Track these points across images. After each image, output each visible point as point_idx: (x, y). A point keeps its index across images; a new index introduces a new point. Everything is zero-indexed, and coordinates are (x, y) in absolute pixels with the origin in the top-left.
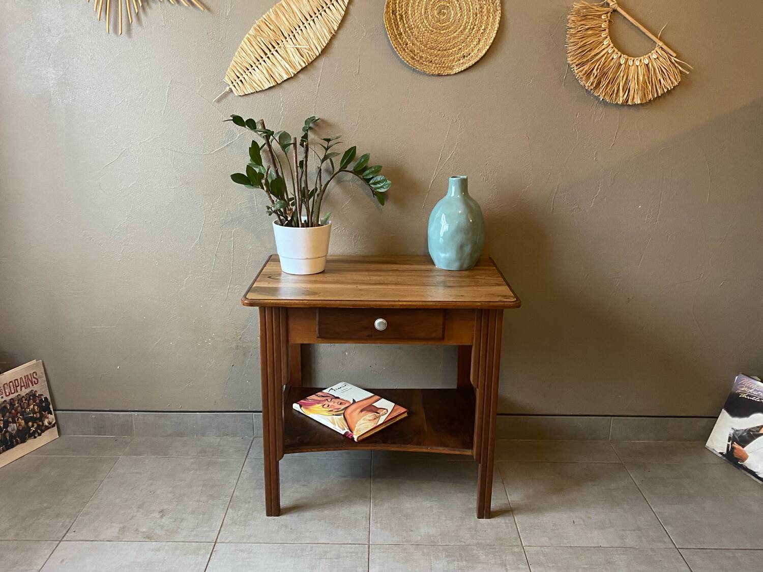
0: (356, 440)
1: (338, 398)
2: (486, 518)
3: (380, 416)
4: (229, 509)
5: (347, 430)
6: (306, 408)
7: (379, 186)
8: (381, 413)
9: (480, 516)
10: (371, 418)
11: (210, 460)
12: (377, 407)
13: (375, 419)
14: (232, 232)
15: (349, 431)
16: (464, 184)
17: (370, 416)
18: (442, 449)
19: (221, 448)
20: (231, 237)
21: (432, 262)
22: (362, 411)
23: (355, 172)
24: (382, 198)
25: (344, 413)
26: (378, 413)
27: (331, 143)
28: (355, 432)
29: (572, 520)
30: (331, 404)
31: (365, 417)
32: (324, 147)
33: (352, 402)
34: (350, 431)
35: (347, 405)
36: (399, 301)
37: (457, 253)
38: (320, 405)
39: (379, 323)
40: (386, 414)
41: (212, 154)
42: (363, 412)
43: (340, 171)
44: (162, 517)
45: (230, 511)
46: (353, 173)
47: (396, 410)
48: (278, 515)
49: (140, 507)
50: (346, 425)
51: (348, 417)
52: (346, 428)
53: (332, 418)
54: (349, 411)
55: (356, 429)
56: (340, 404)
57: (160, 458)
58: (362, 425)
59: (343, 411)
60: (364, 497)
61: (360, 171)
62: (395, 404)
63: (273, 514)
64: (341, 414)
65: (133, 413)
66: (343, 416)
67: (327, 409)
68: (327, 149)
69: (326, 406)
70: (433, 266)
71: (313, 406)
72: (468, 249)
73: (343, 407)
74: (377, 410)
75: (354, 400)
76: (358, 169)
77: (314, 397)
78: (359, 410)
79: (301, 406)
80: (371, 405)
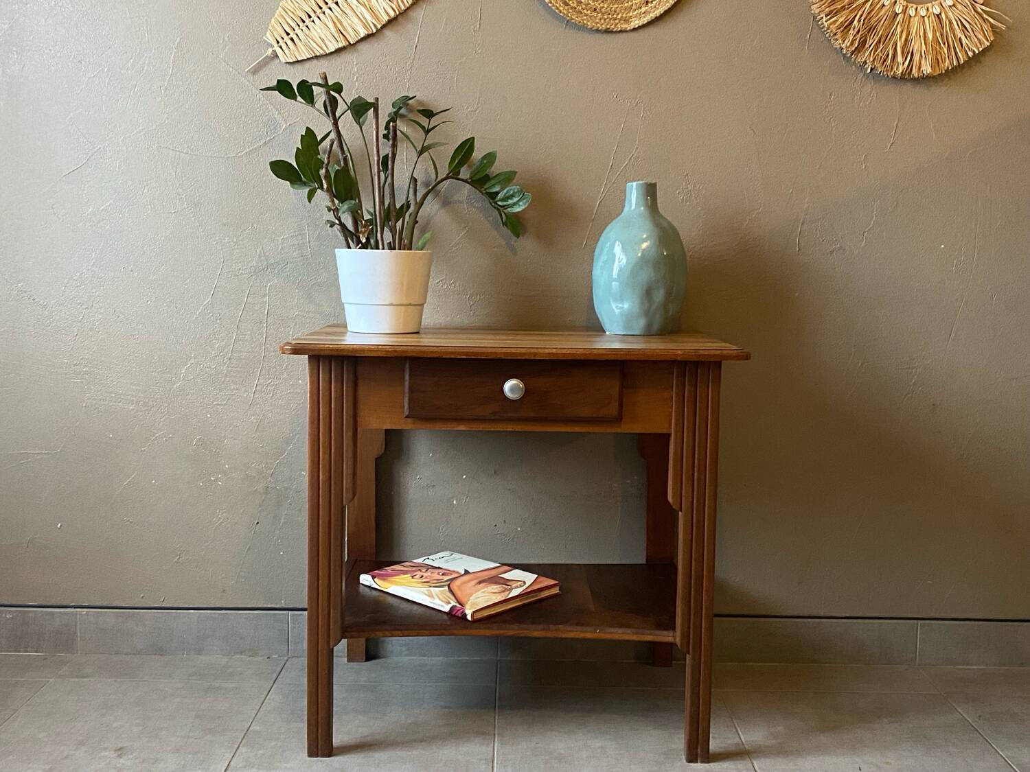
0: (469, 618)
1: (439, 568)
2: (702, 762)
3: (511, 589)
4: (240, 748)
5: (453, 603)
6: (385, 581)
7: (510, 202)
8: (514, 585)
9: (692, 759)
10: (496, 591)
11: (211, 685)
12: (507, 578)
14: (266, 286)
15: (457, 605)
16: (651, 191)
17: (496, 588)
18: (620, 631)
19: (230, 670)
20: (265, 296)
22: (480, 583)
23: (472, 181)
24: (516, 225)
25: (449, 585)
26: (508, 585)
27: (434, 121)
28: (467, 606)
29: (857, 766)
31: (486, 589)
32: (423, 128)
33: (463, 572)
34: (460, 604)
35: (456, 575)
36: (545, 348)
37: (642, 303)
38: (407, 576)
39: (511, 387)
40: (521, 586)
41: (239, 157)
42: (483, 584)
43: (447, 177)
44: (120, 756)
45: (243, 749)
46: (468, 183)
48: (329, 756)
49: (81, 743)
50: (453, 598)
51: (455, 589)
52: (451, 602)
53: (428, 591)
54: (458, 582)
55: (469, 602)
56: (443, 575)
57: (121, 681)
58: (480, 598)
60: (484, 734)
61: (480, 181)
62: (539, 575)
63: (320, 753)
64: (445, 585)
65: (78, 610)
66: (447, 588)
67: (420, 581)
68: (427, 132)
69: (417, 577)
70: (603, 332)
71: (396, 577)
72: (659, 295)
73: (447, 578)
74: (507, 582)
75: (466, 570)
76: (477, 177)
77: (397, 567)
78: (476, 581)
79: (373, 577)
80: (495, 577)
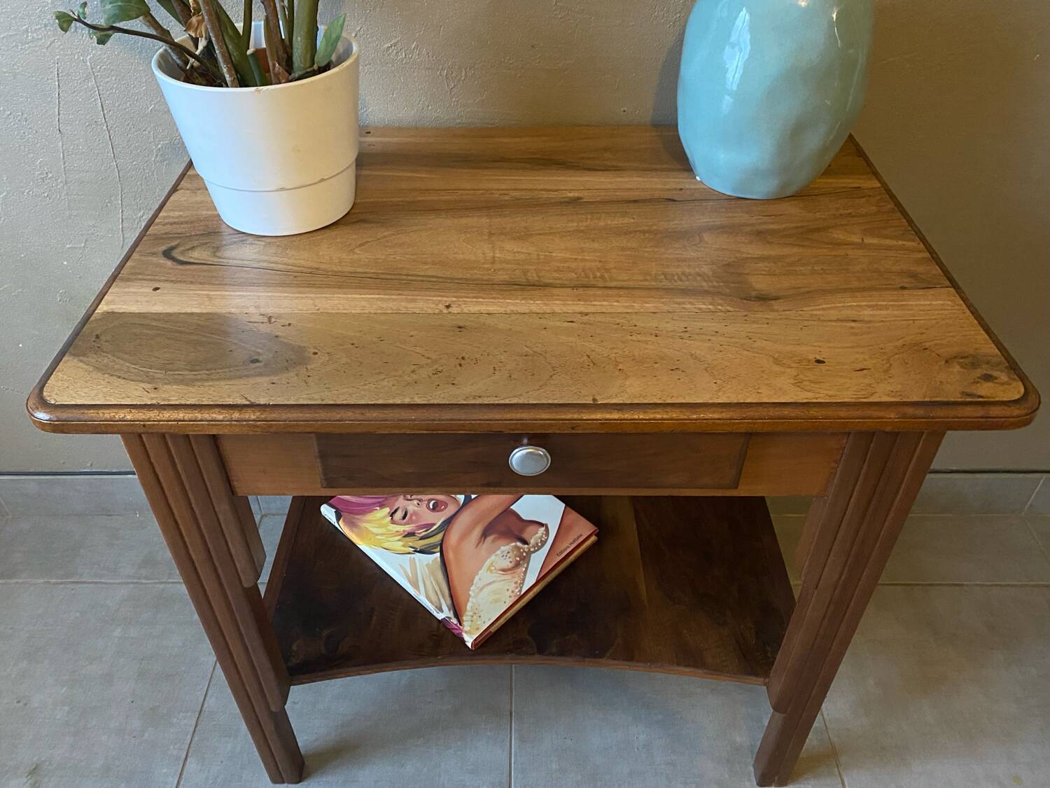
2: (778, 785)
3: (529, 553)
4: (189, 758)
5: (447, 610)
6: (352, 525)
8: (532, 541)
9: (766, 783)
10: (507, 563)
11: (163, 590)
12: (524, 517)
13: (517, 565)
15: (451, 615)
17: (503, 553)
21: (682, 163)
22: (485, 535)
25: (441, 545)
26: (525, 542)
28: (467, 626)
30: (412, 507)
31: (493, 557)
33: (462, 498)
34: (457, 615)
35: (451, 510)
36: (595, 406)
38: (387, 510)
40: (544, 543)
42: (490, 539)
47: (570, 528)
48: (298, 783)
50: (447, 590)
51: (450, 556)
52: (445, 608)
53: (413, 562)
54: (454, 535)
55: (469, 607)
56: (434, 506)
57: (55, 584)
58: (486, 590)
59: (439, 537)
62: (567, 505)
63: (285, 780)
64: (434, 546)
66: (438, 554)
67: (401, 528)
69: (399, 515)
70: (686, 174)
71: (369, 517)
73: (439, 519)
74: (522, 530)
78: (477, 532)
79: (338, 517)
80: (508, 513)
